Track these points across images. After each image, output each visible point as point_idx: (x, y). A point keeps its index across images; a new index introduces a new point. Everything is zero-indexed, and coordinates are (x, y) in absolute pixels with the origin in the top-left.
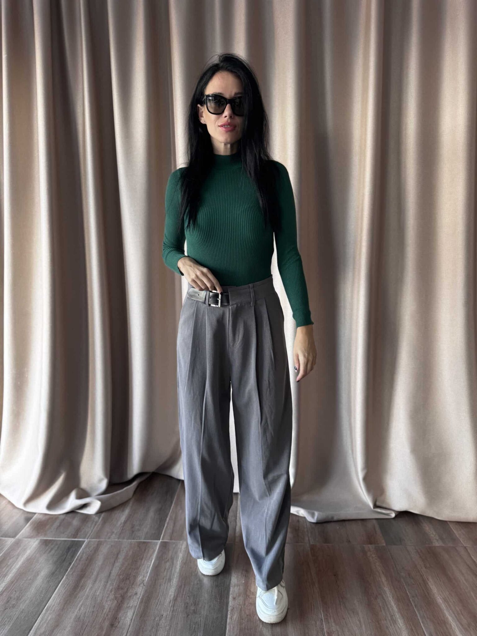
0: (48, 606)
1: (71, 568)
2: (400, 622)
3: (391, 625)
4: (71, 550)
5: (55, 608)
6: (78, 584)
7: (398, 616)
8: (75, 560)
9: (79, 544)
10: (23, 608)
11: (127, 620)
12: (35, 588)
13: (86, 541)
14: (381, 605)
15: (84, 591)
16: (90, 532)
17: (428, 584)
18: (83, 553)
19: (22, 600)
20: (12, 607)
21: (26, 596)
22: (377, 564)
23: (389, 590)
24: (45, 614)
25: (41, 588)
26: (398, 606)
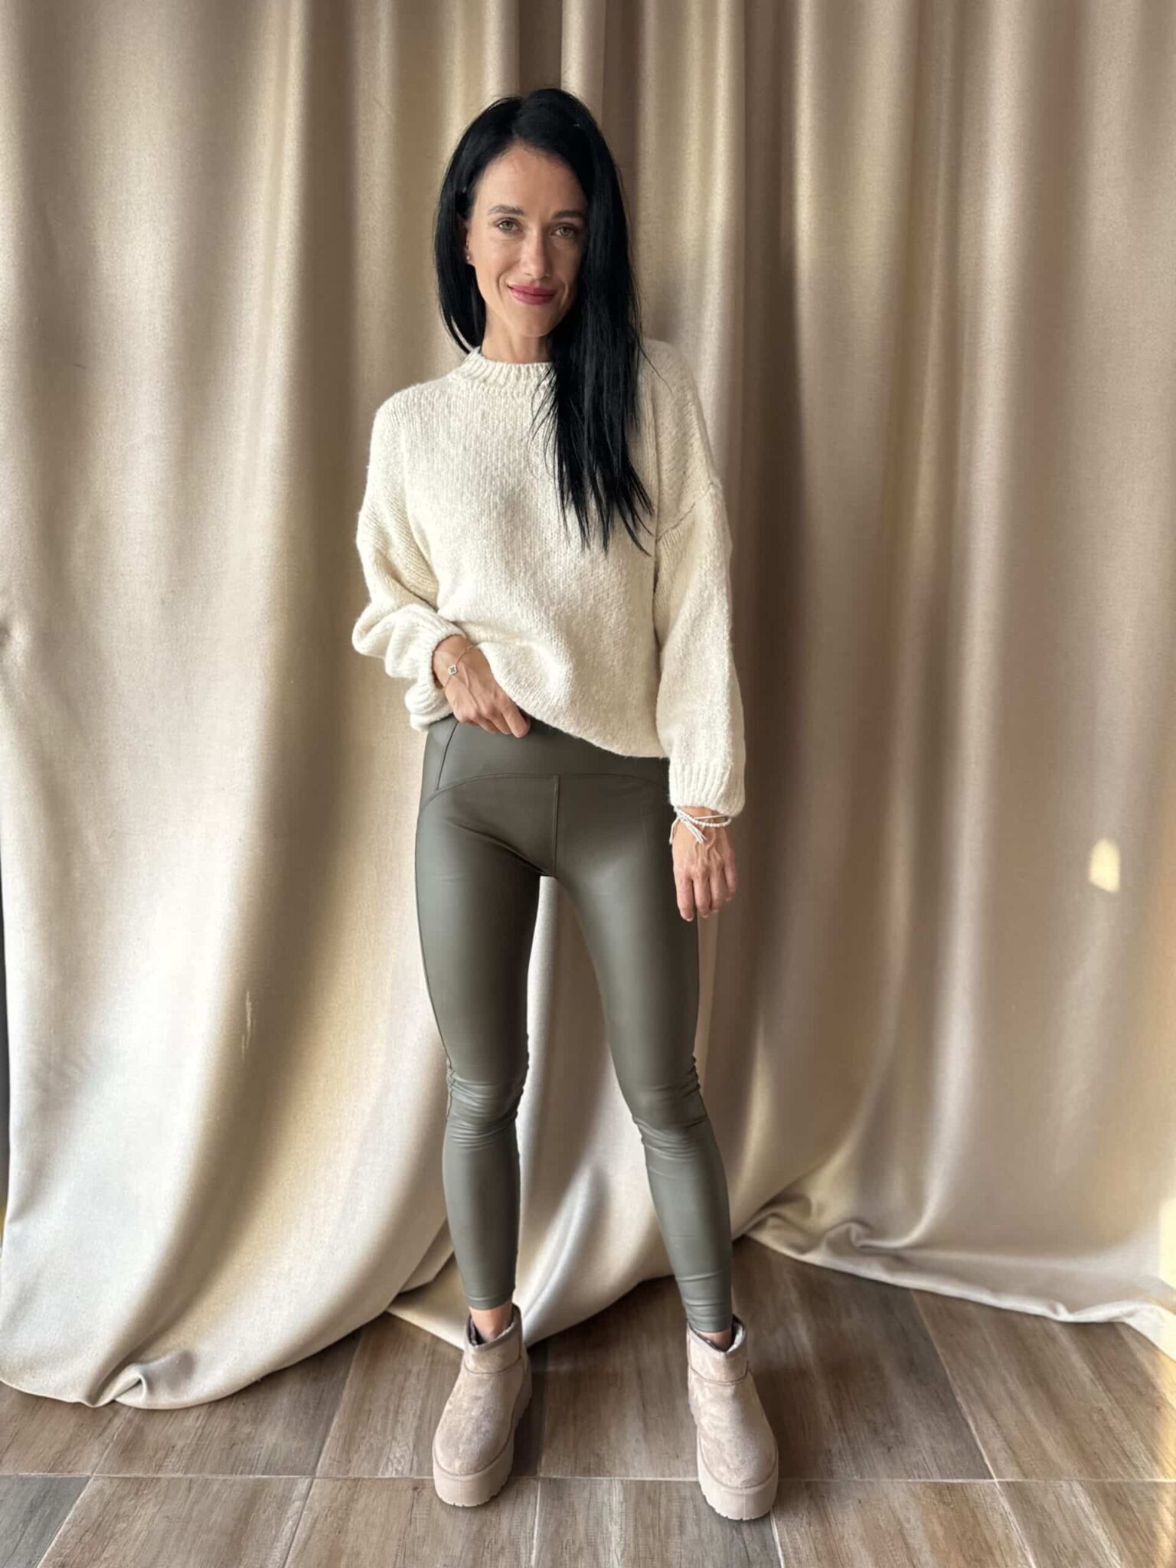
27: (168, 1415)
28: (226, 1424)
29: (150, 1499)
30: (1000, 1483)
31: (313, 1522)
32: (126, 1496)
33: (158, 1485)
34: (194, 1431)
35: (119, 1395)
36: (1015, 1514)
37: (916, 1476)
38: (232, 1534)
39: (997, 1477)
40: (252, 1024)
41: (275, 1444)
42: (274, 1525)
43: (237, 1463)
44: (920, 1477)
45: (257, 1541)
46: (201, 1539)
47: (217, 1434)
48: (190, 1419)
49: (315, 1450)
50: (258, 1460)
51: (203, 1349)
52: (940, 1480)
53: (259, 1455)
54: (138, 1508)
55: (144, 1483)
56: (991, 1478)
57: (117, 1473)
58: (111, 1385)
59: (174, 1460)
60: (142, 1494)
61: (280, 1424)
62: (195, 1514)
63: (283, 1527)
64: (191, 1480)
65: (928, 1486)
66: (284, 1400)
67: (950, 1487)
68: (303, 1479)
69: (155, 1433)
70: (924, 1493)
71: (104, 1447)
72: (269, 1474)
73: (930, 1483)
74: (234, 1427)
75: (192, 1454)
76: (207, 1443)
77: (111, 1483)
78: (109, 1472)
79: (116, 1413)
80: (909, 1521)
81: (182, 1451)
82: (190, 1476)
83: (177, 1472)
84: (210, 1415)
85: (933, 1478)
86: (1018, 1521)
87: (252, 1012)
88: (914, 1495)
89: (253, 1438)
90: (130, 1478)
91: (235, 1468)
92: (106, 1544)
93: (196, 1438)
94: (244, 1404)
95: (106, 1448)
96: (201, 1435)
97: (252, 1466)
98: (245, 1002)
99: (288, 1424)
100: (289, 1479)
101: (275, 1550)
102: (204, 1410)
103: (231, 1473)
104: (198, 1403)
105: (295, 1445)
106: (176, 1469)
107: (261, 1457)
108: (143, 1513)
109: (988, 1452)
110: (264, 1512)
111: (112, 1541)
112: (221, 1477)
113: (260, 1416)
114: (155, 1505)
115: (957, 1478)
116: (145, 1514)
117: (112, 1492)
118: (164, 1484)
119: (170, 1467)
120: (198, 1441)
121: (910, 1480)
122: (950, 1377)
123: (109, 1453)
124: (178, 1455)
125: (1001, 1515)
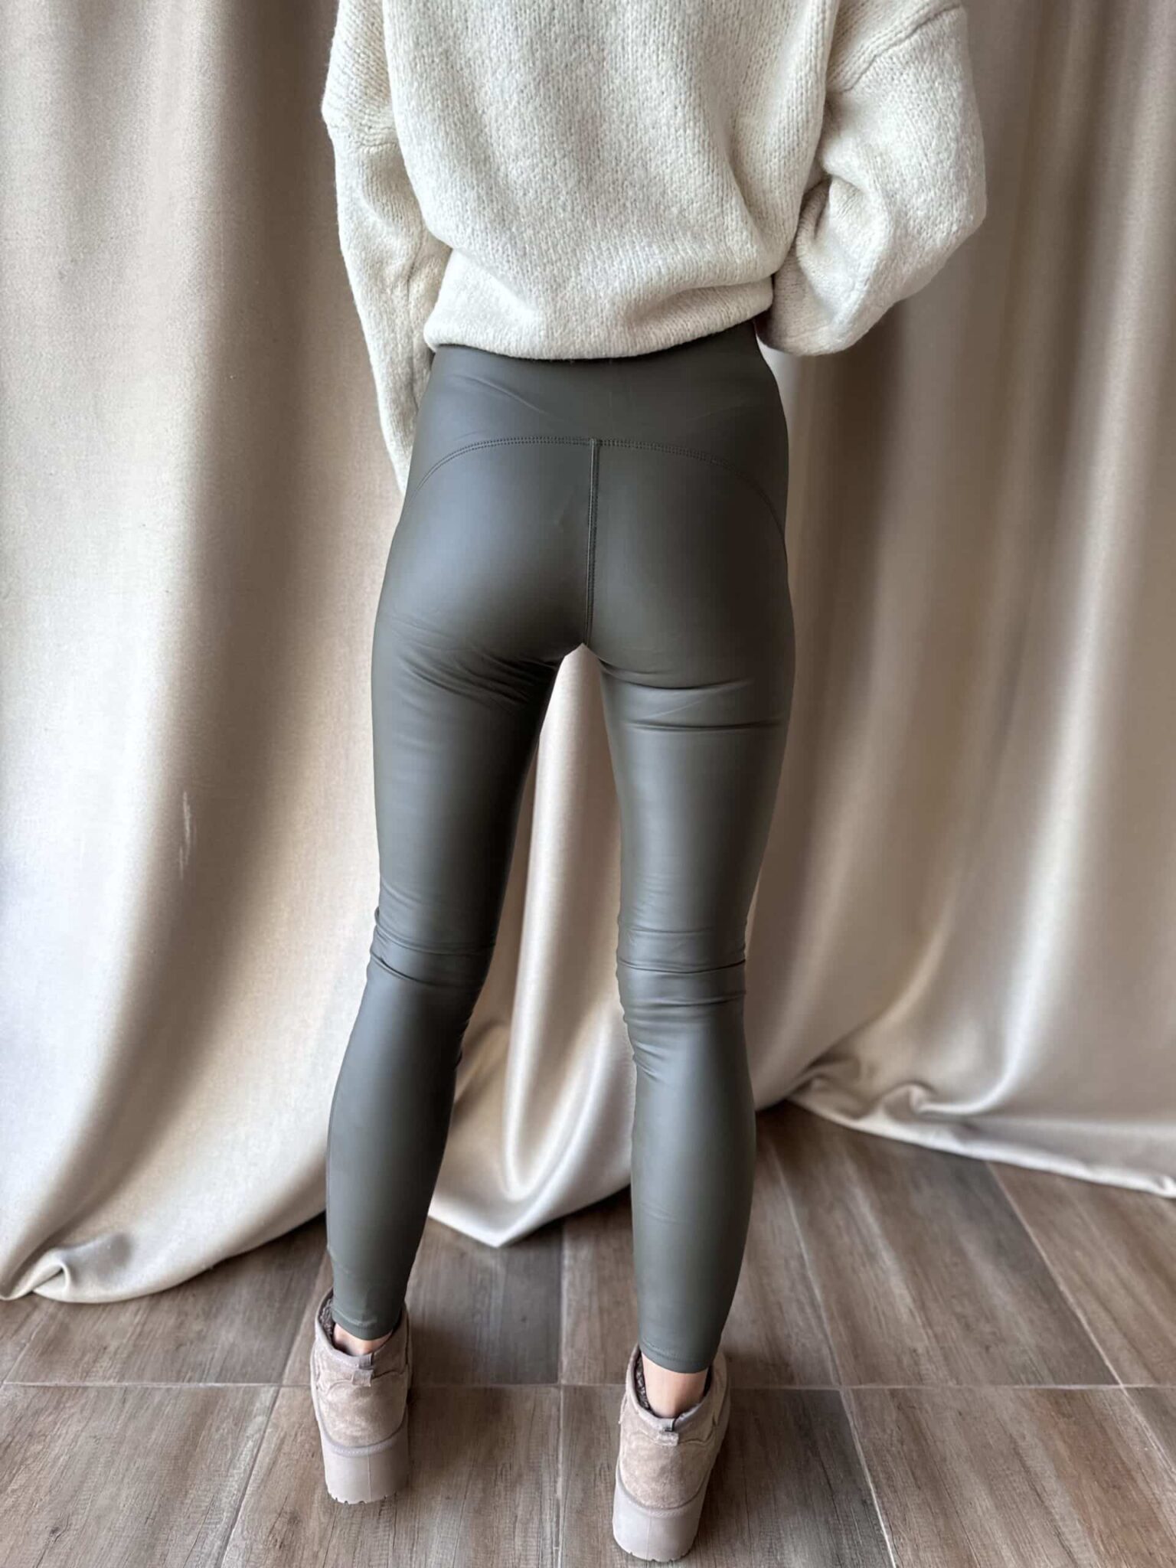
27: (101, 1309)
28: (172, 1322)
29: (73, 1414)
30: (1128, 1389)
31: (279, 1442)
32: (46, 1408)
33: (86, 1394)
34: (131, 1329)
35: (39, 1285)
36: (1153, 1428)
37: (1024, 1381)
38: (176, 1458)
39: (1124, 1382)
40: (192, 834)
41: (233, 1345)
42: (230, 1447)
43: (184, 1370)
44: (1029, 1383)
45: (209, 1467)
46: (137, 1465)
47: (160, 1331)
48: (128, 1314)
49: (282, 1352)
50: (210, 1364)
51: (142, 1231)
52: (1053, 1386)
53: (212, 1359)
54: (59, 1424)
55: (67, 1393)
56: (1115, 1382)
57: (32, 1381)
58: (27, 1273)
59: (105, 1364)
60: (64, 1407)
61: (238, 1321)
62: (129, 1433)
63: (240, 1450)
64: (126, 1390)
65: (1040, 1394)
66: (243, 1292)
67: (1067, 1394)
68: (266, 1389)
69: (84, 1331)
70: (1037, 1402)
71: (18, 1349)
72: (224, 1381)
73: (1044, 1390)
74: (182, 1324)
75: (129, 1357)
76: (147, 1343)
77: (25, 1393)
78: (22, 1381)
79: (36, 1307)
80: (1024, 1438)
81: (115, 1353)
82: (125, 1384)
83: (109, 1379)
84: (152, 1309)
85: (1045, 1384)
86: (1158, 1438)
87: (192, 819)
88: (1025, 1404)
89: (205, 1337)
90: (50, 1387)
91: (183, 1374)
92: (14, 1472)
93: (134, 1338)
94: (194, 1295)
95: (22, 1349)
96: (140, 1335)
97: (204, 1371)
98: (182, 805)
99: (249, 1320)
100: (249, 1387)
101: (231, 1479)
102: (144, 1303)
103: (177, 1380)
104: (135, 1296)
105: (256, 1345)
106: (108, 1375)
107: (214, 1360)
108: (64, 1431)
109: (1107, 1350)
110: (217, 1431)
111: (23, 1467)
112: (163, 1386)
113: (214, 1310)
114: (79, 1421)
115: (1074, 1383)
116: (67, 1433)
117: (26, 1405)
118: (92, 1394)
119: (101, 1374)
120: (137, 1339)
121: (1017, 1387)
122: (1048, 1262)
123: (25, 1355)
124: (110, 1359)
125: (1137, 1429)
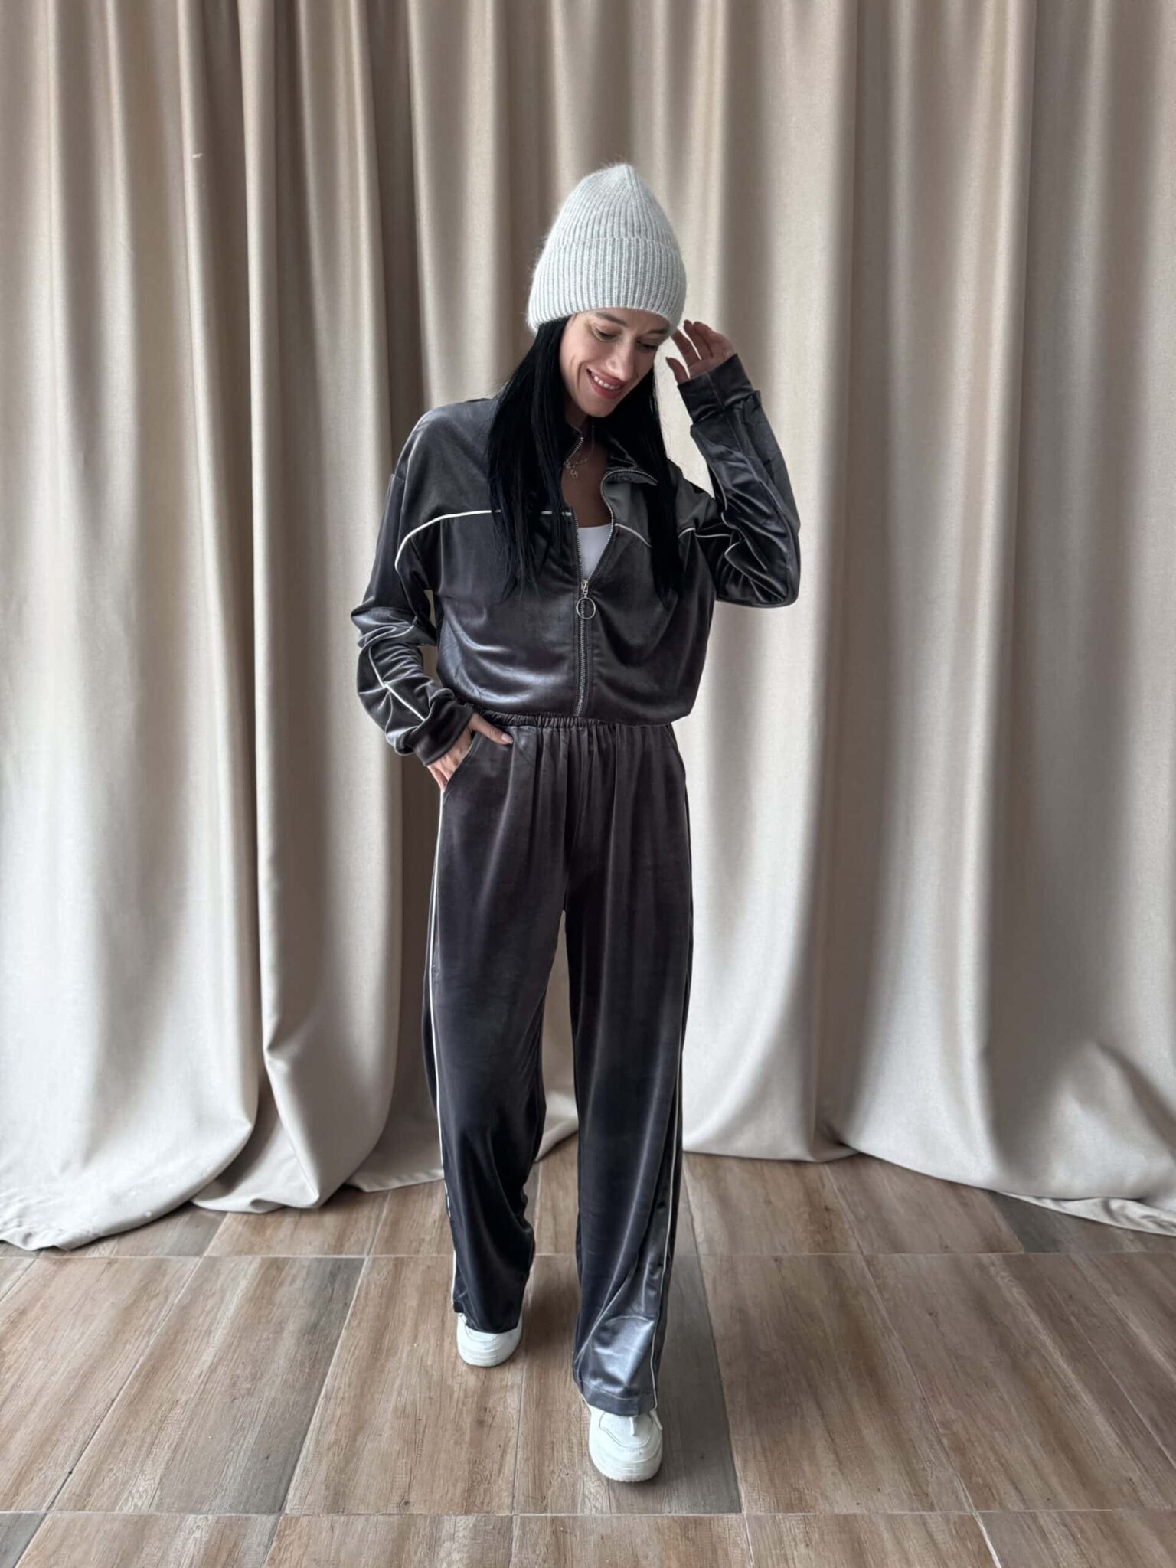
0: (326, 1391)
1: (352, 1315)
2: (1087, 1399)
3: (1068, 1405)
4: (339, 1277)
5: (344, 1394)
6: (378, 1346)
7: (1078, 1387)
8: (355, 1297)
9: (355, 1266)
10: (273, 1395)
11: (510, 1413)
12: (285, 1357)
13: (367, 1260)
14: (1039, 1367)
15: (397, 1358)
16: (370, 1240)
17: (1128, 1325)
18: (369, 1284)
19: (264, 1380)
20: (248, 1394)
21: (271, 1371)
22: (1015, 1290)
23: (1050, 1338)
24: (326, 1407)
25: (298, 1355)
26: (1075, 1371)
